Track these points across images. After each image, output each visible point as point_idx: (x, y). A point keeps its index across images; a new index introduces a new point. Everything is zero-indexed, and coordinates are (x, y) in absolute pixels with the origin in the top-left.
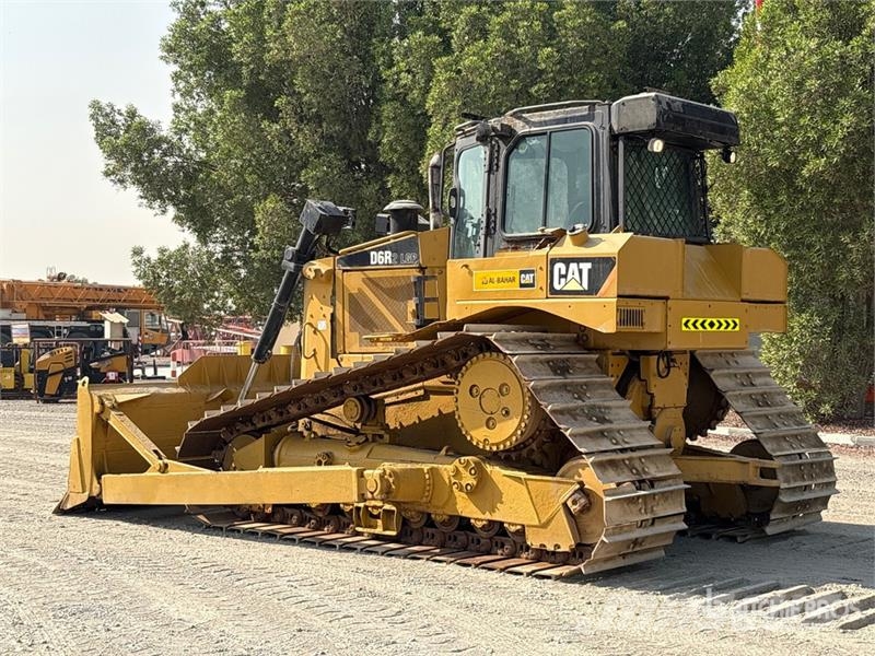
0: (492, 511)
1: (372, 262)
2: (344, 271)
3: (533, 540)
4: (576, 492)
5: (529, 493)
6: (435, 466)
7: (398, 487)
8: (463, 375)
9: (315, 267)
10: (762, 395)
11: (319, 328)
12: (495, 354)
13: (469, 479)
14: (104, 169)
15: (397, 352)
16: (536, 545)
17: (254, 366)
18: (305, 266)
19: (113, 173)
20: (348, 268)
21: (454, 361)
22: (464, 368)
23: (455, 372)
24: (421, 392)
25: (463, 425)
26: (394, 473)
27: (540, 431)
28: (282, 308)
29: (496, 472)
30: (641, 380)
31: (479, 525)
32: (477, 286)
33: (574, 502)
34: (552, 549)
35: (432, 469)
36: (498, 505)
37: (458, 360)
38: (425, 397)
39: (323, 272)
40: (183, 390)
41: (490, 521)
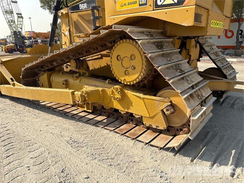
0: (128, 109)
1: (80, 9)
2: (71, 13)
3: (147, 123)
4: (168, 106)
5: (145, 104)
6: (104, 88)
7: (89, 99)
8: (113, 50)
9: (61, 12)
10: (216, 52)
11: (66, 34)
12: (128, 40)
13: (118, 96)
14: (41, 6)
15: (84, 41)
16: (148, 125)
17: (50, 48)
18: (59, 12)
19: (43, 7)
20: (72, 12)
21: (109, 44)
22: (114, 47)
23: (111, 48)
24: (100, 56)
25: (114, 73)
26: (87, 93)
27: (149, 76)
28: (54, 28)
29: (130, 93)
30: (186, 49)
31: (122, 113)
32: (118, 8)
33: (167, 110)
34: (155, 127)
35: (102, 90)
36: (131, 107)
37: (111, 43)
38: (101, 58)
39: (64, 13)
40: (30, 56)
41: (127, 112)
